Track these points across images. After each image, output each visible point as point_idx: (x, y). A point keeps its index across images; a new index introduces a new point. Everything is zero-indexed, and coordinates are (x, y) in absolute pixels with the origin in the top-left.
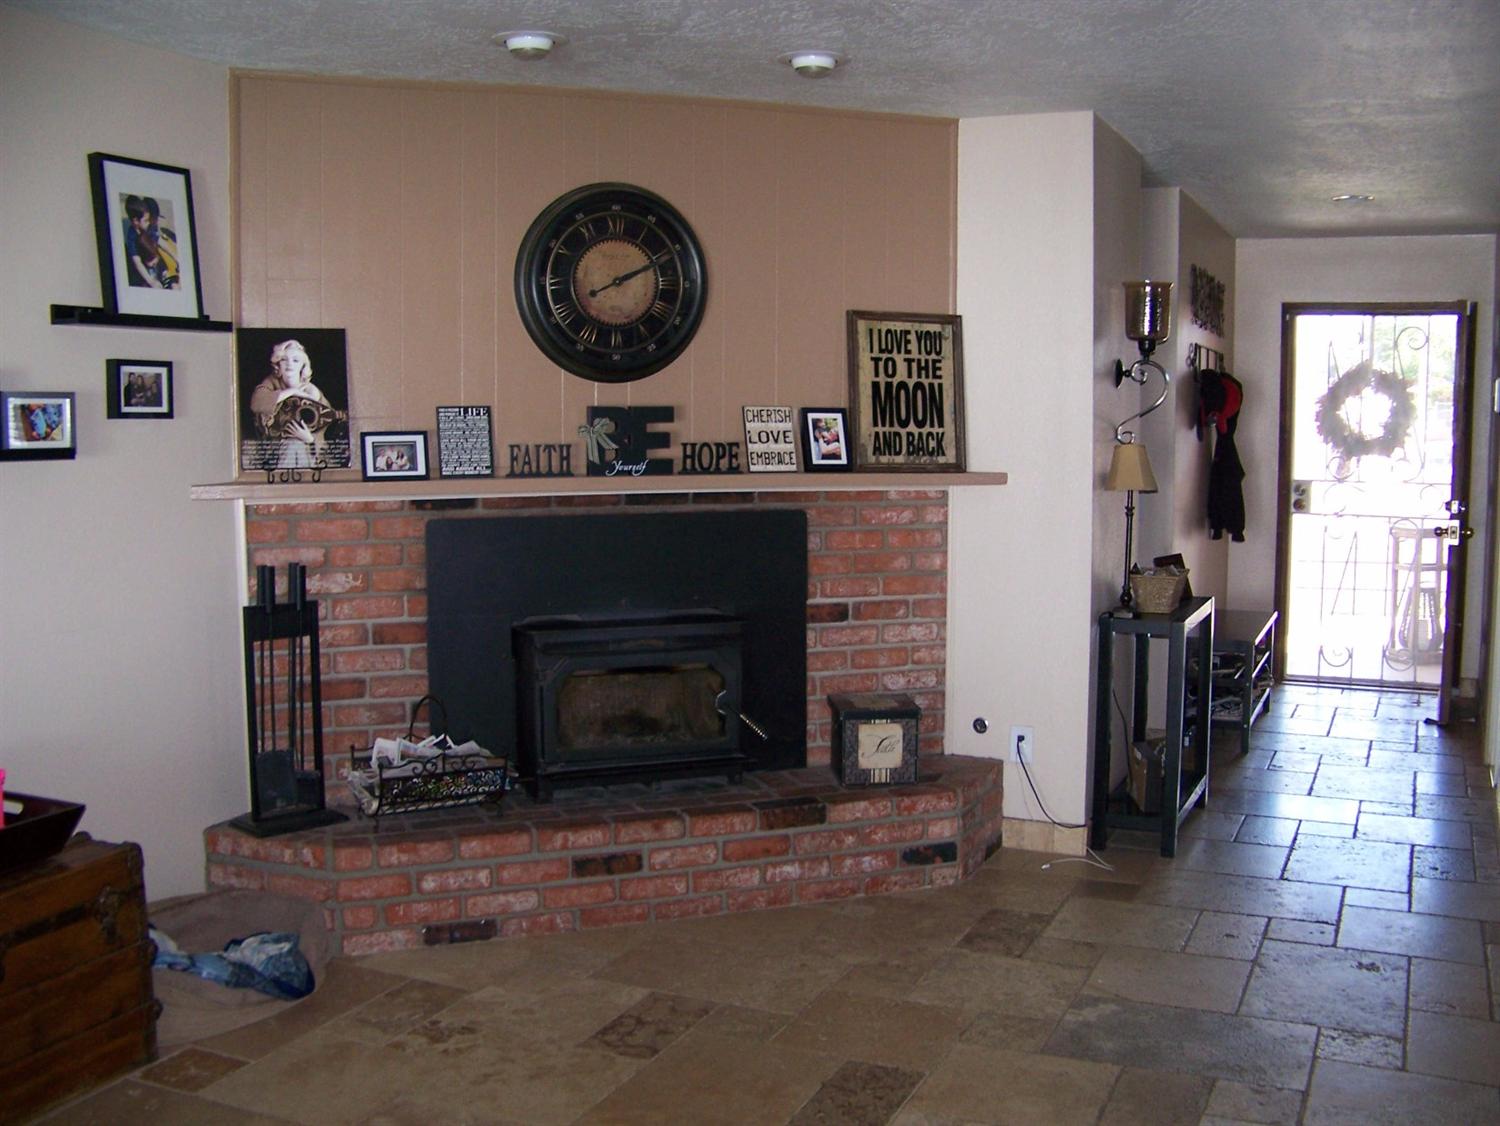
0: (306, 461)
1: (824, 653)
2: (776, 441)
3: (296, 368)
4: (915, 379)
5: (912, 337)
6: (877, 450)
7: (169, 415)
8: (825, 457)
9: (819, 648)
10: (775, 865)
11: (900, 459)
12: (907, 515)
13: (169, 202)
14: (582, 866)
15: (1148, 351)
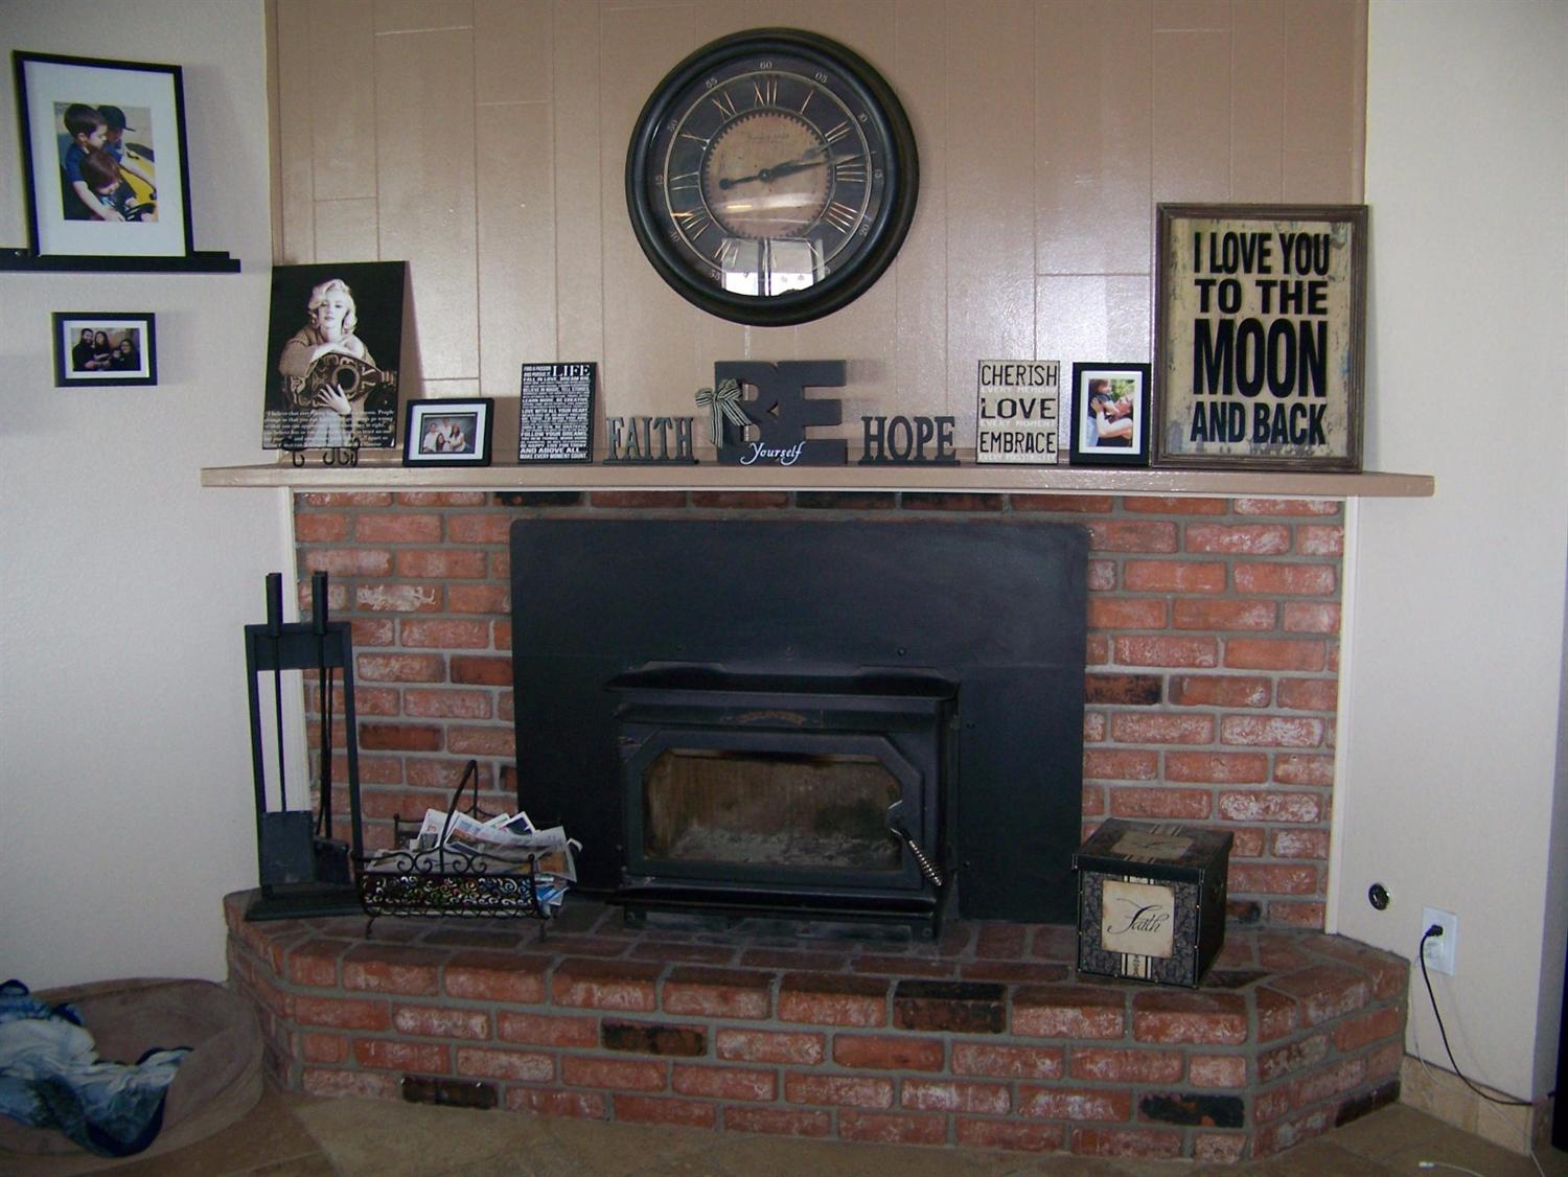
0: (340, 438)
1: (1116, 751)
2: (1027, 415)
3: (338, 315)
4: (1275, 314)
5: (1275, 245)
6: (1197, 431)
7: (152, 381)
8: (1102, 442)
9: (1110, 744)
10: (916, 1084)
11: (1242, 448)
12: (1269, 540)
13: (144, 110)
14: (616, 1034)
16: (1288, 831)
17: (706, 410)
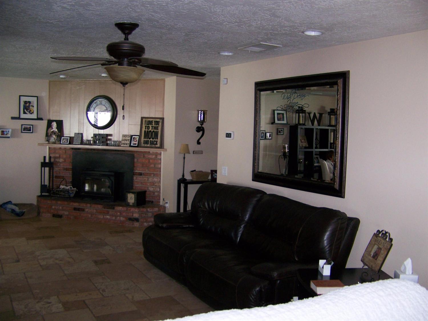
0: (53, 141)
1: (137, 181)
2: (127, 141)
3: (54, 126)
4: (153, 130)
5: (153, 122)
6: (144, 143)
7: (32, 133)
9: (136, 180)
10: (105, 215)
11: (149, 145)
12: (154, 156)
13: (33, 102)
14: (75, 209)
15: (202, 125)
16: (156, 192)
17: (92, 139)
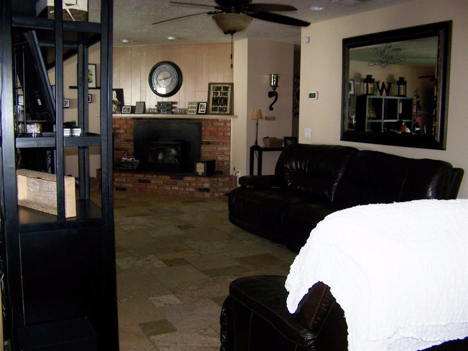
0: (113, 110)
2: (193, 108)
3: (114, 95)
4: (222, 96)
5: (222, 88)
6: (212, 110)
7: (91, 102)
8: (201, 112)
9: (204, 150)
10: (173, 186)
11: (217, 112)
12: (222, 124)
13: (92, 70)
14: (140, 181)
15: (275, 89)
16: (226, 162)
17: (156, 108)
